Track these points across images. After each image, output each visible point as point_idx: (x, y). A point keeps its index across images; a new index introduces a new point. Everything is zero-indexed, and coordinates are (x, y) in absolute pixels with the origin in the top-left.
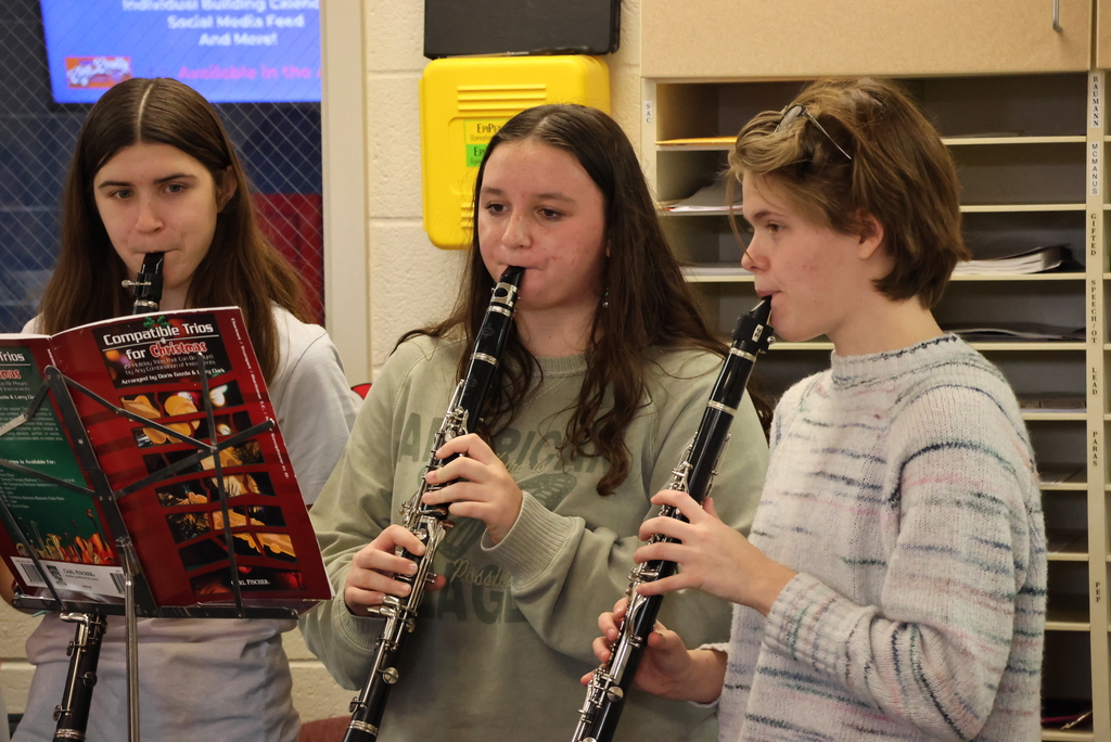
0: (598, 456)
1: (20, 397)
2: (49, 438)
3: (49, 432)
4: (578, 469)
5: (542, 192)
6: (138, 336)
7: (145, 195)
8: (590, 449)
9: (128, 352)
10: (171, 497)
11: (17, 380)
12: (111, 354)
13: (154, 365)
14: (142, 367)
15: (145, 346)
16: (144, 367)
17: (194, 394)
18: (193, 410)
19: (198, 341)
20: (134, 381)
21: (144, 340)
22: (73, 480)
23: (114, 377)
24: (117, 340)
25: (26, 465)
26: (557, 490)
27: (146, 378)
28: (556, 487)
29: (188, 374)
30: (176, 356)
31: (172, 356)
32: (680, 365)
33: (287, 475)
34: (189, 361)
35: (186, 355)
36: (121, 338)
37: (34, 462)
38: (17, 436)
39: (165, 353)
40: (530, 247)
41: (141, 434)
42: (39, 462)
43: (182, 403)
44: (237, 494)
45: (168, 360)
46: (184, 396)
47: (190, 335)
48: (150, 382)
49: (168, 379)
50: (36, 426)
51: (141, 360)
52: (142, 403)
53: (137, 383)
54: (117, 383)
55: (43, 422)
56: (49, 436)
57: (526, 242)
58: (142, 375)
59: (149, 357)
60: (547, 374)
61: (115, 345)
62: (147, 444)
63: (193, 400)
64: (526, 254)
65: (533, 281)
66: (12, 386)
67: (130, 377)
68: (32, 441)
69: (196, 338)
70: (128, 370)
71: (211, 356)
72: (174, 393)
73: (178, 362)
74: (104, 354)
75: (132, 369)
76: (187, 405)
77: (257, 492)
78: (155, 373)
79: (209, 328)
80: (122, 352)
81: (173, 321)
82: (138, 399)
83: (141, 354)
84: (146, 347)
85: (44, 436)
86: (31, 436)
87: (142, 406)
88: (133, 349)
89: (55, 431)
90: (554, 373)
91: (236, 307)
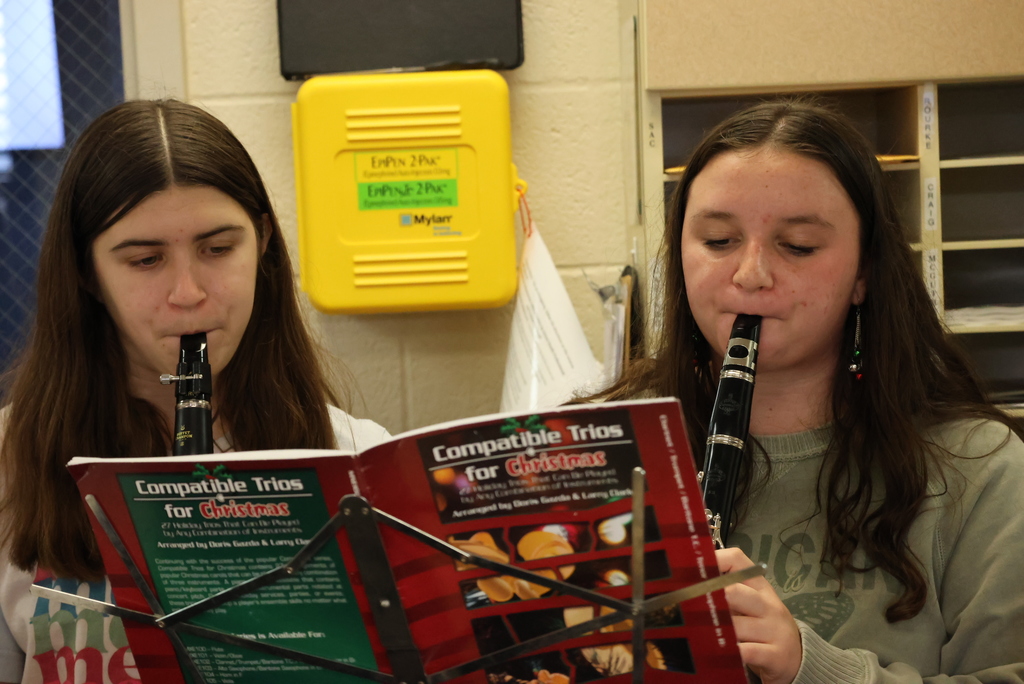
0: (873, 568)
1: (280, 543)
2: (321, 601)
3: (322, 591)
4: (852, 586)
5: (792, 214)
6: (490, 446)
7: (182, 256)
8: (860, 559)
9: (469, 471)
10: (508, 678)
11: (281, 518)
12: (442, 475)
13: (509, 488)
14: (489, 492)
15: (499, 460)
16: (491, 492)
17: (573, 529)
18: (567, 550)
19: (592, 450)
20: (472, 512)
21: (498, 452)
22: (352, 660)
23: (442, 507)
24: (454, 453)
25: (268, 639)
26: (828, 617)
27: (493, 508)
28: (827, 612)
29: (564, 498)
30: (550, 473)
31: (542, 474)
32: (961, 438)
33: (722, 642)
34: (570, 480)
35: (568, 472)
36: (461, 451)
37: (285, 635)
38: (260, 599)
39: (531, 467)
40: (771, 289)
41: (474, 588)
42: (293, 635)
43: (551, 541)
44: (625, 670)
45: (534, 480)
46: (555, 531)
47: (581, 442)
48: (499, 512)
49: (531, 508)
50: (301, 583)
51: (490, 481)
52: (481, 543)
53: (478, 515)
54: (446, 516)
55: (314, 577)
56: (322, 596)
57: (769, 282)
58: (487, 503)
59: (502, 476)
60: (773, 457)
61: (450, 461)
62: (480, 603)
63: (570, 537)
64: (768, 298)
65: (773, 334)
66: (271, 527)
67: (468, 506)
68: (289, 605)
69: (590, 445)
70: (466, 495)
71: (612, 472)
72: (538, 526)
73: (552, 482)
74: (430, 475)
75: (473, 495)
76: (557, 544)
77: (661, 666)
78: (509, 499)
79: (616, 431)
80: (460, 470)
81: (552, 423)
82: (475, 538)
83: (491, 472)
84: (500, 463)
85: (314, 597)
86: (288, 598)
87: (482, 546)
88: (478, 465)
89: (335, 590)
90: (781, 455)
91: (671, 399)
